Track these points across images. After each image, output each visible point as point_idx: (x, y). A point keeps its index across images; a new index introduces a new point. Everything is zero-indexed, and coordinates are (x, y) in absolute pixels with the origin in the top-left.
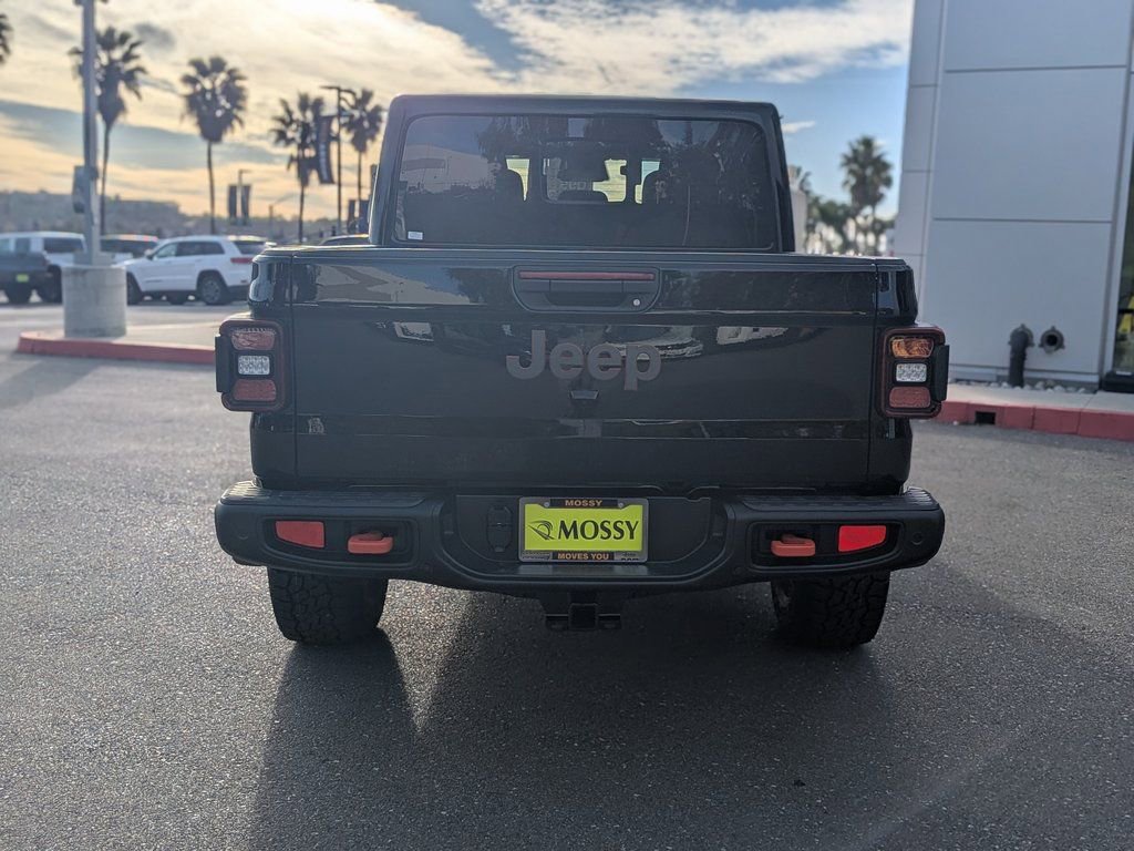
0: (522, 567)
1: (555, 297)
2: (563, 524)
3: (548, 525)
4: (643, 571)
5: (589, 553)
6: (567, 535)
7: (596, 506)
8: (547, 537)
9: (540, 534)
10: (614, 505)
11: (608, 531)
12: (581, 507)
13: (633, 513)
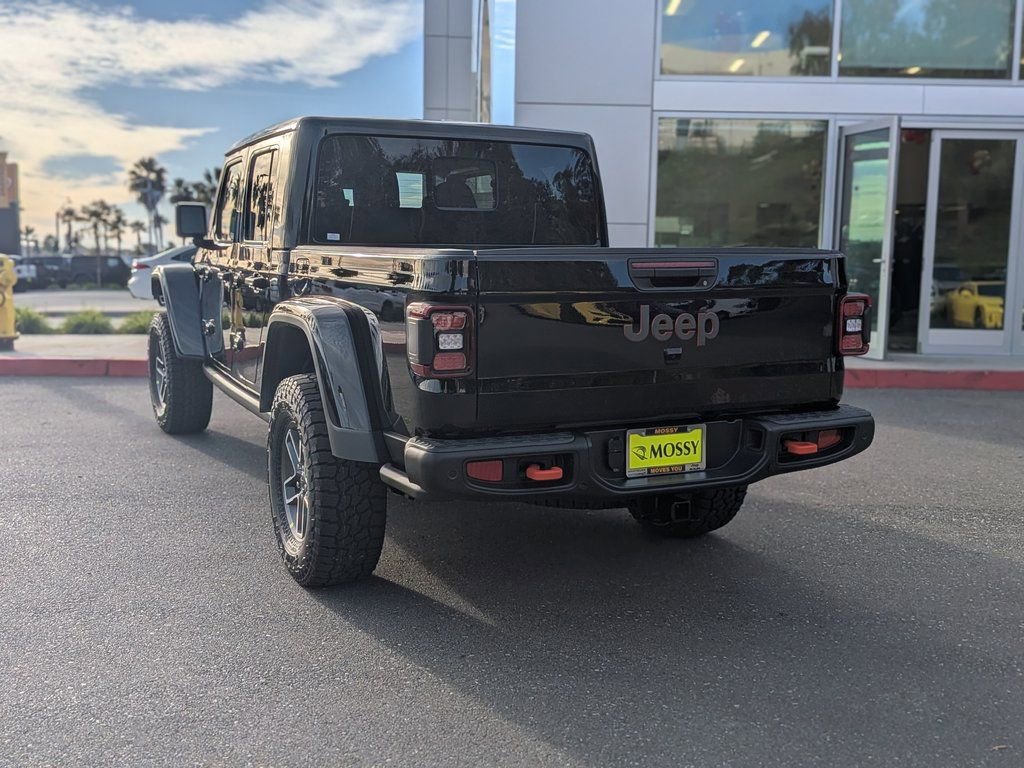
0: (628, 481)
1: (657, 281)
2: (653, 447)
3: (643, 449)
4: (703, 476)
5: (670, 467)
6: (655, 455)
7: (674, 433)
8: (643, 458)
9: (639, 456)
10: (684, 430)
11: (680, 450)
12: (665, 433)
13: (696, 435)
